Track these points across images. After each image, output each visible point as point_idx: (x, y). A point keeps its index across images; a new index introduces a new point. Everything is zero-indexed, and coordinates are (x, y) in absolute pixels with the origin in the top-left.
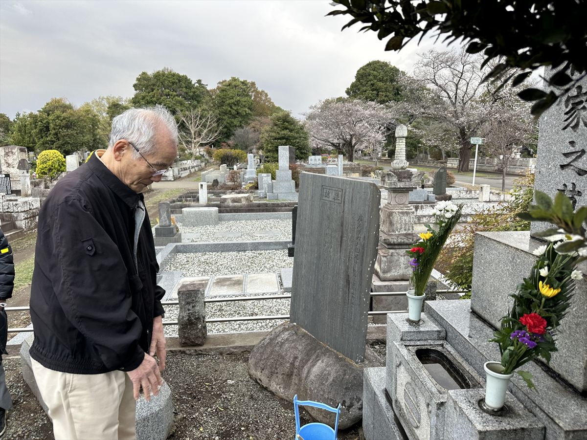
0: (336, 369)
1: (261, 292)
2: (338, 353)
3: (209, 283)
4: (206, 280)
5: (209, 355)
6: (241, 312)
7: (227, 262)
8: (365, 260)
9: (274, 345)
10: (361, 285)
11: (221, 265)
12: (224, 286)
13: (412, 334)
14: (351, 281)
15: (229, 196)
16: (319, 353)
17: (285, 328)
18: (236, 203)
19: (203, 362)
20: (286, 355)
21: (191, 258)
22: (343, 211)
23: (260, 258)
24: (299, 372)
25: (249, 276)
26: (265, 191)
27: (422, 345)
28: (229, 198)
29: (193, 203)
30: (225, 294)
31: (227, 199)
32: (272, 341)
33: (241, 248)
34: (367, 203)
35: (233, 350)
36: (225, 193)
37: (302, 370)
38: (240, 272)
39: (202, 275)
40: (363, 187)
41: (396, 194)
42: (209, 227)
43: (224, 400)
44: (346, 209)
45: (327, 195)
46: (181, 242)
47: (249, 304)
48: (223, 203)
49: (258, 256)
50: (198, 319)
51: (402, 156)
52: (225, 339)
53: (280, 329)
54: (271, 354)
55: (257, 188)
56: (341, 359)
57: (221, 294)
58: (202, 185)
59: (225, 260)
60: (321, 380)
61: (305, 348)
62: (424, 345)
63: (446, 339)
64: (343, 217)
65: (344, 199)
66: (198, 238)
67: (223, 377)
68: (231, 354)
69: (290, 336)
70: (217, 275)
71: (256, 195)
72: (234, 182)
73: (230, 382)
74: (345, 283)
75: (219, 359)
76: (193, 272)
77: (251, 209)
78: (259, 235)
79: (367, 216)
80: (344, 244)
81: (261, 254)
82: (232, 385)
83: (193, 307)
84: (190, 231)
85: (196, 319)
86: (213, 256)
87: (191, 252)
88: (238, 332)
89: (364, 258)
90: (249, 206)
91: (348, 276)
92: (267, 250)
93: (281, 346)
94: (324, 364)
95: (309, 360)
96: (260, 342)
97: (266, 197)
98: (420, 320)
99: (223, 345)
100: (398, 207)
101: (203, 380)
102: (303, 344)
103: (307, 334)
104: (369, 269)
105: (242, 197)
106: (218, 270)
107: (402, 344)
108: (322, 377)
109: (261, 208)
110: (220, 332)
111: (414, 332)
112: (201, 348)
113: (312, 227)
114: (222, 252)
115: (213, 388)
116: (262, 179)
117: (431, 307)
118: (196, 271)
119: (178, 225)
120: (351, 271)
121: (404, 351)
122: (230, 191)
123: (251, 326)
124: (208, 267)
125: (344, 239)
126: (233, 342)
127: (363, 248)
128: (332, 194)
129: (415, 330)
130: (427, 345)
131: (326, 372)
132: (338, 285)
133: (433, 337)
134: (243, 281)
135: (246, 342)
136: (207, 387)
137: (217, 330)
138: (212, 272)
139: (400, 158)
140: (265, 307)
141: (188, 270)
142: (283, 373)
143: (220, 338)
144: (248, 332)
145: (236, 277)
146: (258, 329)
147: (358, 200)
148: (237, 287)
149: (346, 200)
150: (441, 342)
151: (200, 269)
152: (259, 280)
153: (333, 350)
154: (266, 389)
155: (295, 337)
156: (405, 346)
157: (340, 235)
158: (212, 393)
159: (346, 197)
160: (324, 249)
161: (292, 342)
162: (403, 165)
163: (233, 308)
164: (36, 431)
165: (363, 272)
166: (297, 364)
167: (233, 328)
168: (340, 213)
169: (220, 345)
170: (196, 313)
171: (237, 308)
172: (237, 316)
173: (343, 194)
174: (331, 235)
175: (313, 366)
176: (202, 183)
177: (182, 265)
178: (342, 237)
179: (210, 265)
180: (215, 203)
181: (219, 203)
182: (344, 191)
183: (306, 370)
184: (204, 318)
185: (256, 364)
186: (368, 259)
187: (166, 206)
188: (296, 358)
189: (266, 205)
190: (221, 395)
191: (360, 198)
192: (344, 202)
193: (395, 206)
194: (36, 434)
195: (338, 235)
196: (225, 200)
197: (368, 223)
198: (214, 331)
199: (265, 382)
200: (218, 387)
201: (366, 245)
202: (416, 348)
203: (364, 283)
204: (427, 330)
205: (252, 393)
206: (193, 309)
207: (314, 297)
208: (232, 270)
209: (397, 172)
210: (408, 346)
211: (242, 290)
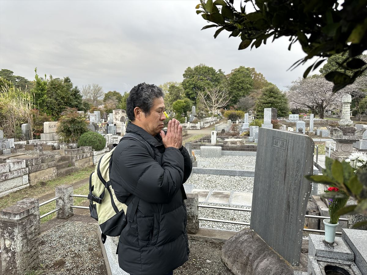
0: (276, 267)
1: (241, 204)
2: (280, 256)
3: (209, 194)
4: (207, 192)
5: (199, 241)
6: (225, 216)
7: (222, 182)
8: (301, 192)
9: (237, 242)
10: (297, 210)
11: (218, 184)
12: (218, 197)
13: (324, 252)
14: (291, 206)
15: (229, 140)
16: (266, 253)
17: (246, 232)
18: (233, 145)
19: (195, 245)
20: (244, 251)
21: (201, 177)
22: (287, 156)
23: (244, 181)
24: (252, 263)
25: (234, 193)
26: (254, 138)
27: (332, 263)
28: (229, 141)
29: (207, 144)
30: (217, 203)
31: (228, 141)
32: (236, 239)
33: (232, 174)
34: (303, 151)
35: (214, 240)
36: (228, 138)
37: (253, 263)
38: (229, 190)
39: (206, 189)
40: (301, 139)
41: (342, 144)
42: (215, 159)
43: (202, 273)
44: (289, 154)
45: (276, 144)
46: (197, 167)
47: (231, 212)
48: (225, 144)
49: (243, 180)
50: (193, 216)
51: (347, 116)
52: (210, 232)
53: (243, 232)
54: (235, 248)
55: (249, 135)
56: (281, 261)
57: (215, 202)
58: (213, 133)
59: (221, 181)
60: (265, 273)
61: (257, 248)
62: (334, 263)
63: (354, 261)
64: (286, 159)
65: (288, 147)
66: (208, 165)
67: (204, 257)
68: (212, 243)
69: (248, 238)
70: (215, 190)
71: (247, 140)
72: (234, 131)
73: (208, 261)
74: (287, 207)
75: (204, 244)
76: (200, 186)
77: (243, 148)
78: (246, 166)
79: (303, 160)
80: (287, 179)
81: (245, 179)
82: (209, 264)
83: (191, 208)
84: (204, 160)
85: (192, 216)
86: (214, 177)
87: (201, 173)
88: (221, 229)
89: (300, 190)
90: (242, 147)
91: (289, 202)
92: (249, 177)
93: (241, 244)
94: (268, 262)
95: (259, 257)
96: (230, 239)
97: (254, 142)
98: (334, 242)
99: (208, 236)
100: (344, 154)
101: (192, 256)
102: (256, 245)
103: (260, 239)
104: (304, 199)
105: (238, 141)
106: (216, 187)
107: (315, 259)
108: (266, 271)
109: (249, 148)
110: (210, 227)
111: (327, 251)
112: (195, 236)
113: (265, 165)
114: (220, 175)
115: (197, 263)
116: (252, 129)
117: (346, 234)
118: (203, 186)
119: (195, 156)
120: (291, 199)
121: (315, 264)
122: (231, 136)
123: (230, 227)
124: (210, 184)
125: (287, 175)
126: (215, 235)
127: (300, 184)
128: (279, 143)
129: (327, 250)
130: (336, 263)
131: (268, 268)
132: (282, 207)
133: (343, 258)
134: (230, 196)
135: (223, 237)
136: (193, 261)
137: (208, 226)
138: (212, 187)
139: (345, 118)
140: (241, 215)
141: (198, 185)
142: (241, 262)
143: (207, 231)
144: (228, 230)
145: (226, 192)
146: (235, 229)
147: (297, 148)
148: (225, 199)
149: (289, 148)
150: (349, 263)
151: (205, 184)
152: (240, 196)
153: (277, 253)
154: (230, 271)
155: (251, 239)
156: (317, 260)
157: (284, 172)
158: (196, 266)
159: (289, 146)
160: (273, 181)
161: (249, 242)
162: (348, 123)
163: (220, 213)
164: (98, 268)
165: (299, 201)
166: (251, 258)
167: (218, 226)
168: (284, 156)
169: (206, 236)
170: (192, 212)
171: (223, 213)
172: (222, 218)
173: (287, 143)
174: (278, 171)
175: (261, 261)
176: (213, 131)
177: (195, 181)
178: (285, 174)
179: (211, 183)
180: (221, 144)
181: (223, 144)
182: (287, 141)
183: (256, 263)
184: (197, 216)
185: (225, 253)
186: (304, 192)
187: (189, 145)
188: (250, 254)
189: (253, 146)
190: (201, 269)
191: (299, 146)
192: (288, 149)
193: (341, 153)
194: (97, 270)
195: (283, 172)
196: (227, 142)
197: (303, 166)
198: (207, 226)
199: (230, 265)
200: (200, 263)
201: (302, 181)
202: (326, 264)
203: (300, 209)
204: (338, 251)
205: (221, 271)
206: (191, 210)
207: (266, 214)
208: (224, 188)
209: (343, 128)
210: (320, 261)
211: (228, 202)
